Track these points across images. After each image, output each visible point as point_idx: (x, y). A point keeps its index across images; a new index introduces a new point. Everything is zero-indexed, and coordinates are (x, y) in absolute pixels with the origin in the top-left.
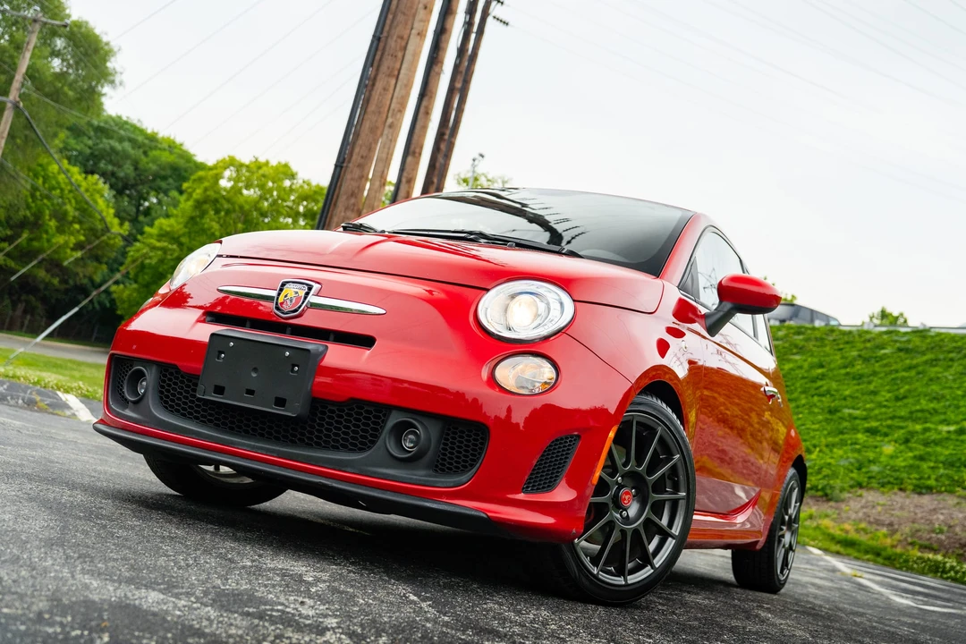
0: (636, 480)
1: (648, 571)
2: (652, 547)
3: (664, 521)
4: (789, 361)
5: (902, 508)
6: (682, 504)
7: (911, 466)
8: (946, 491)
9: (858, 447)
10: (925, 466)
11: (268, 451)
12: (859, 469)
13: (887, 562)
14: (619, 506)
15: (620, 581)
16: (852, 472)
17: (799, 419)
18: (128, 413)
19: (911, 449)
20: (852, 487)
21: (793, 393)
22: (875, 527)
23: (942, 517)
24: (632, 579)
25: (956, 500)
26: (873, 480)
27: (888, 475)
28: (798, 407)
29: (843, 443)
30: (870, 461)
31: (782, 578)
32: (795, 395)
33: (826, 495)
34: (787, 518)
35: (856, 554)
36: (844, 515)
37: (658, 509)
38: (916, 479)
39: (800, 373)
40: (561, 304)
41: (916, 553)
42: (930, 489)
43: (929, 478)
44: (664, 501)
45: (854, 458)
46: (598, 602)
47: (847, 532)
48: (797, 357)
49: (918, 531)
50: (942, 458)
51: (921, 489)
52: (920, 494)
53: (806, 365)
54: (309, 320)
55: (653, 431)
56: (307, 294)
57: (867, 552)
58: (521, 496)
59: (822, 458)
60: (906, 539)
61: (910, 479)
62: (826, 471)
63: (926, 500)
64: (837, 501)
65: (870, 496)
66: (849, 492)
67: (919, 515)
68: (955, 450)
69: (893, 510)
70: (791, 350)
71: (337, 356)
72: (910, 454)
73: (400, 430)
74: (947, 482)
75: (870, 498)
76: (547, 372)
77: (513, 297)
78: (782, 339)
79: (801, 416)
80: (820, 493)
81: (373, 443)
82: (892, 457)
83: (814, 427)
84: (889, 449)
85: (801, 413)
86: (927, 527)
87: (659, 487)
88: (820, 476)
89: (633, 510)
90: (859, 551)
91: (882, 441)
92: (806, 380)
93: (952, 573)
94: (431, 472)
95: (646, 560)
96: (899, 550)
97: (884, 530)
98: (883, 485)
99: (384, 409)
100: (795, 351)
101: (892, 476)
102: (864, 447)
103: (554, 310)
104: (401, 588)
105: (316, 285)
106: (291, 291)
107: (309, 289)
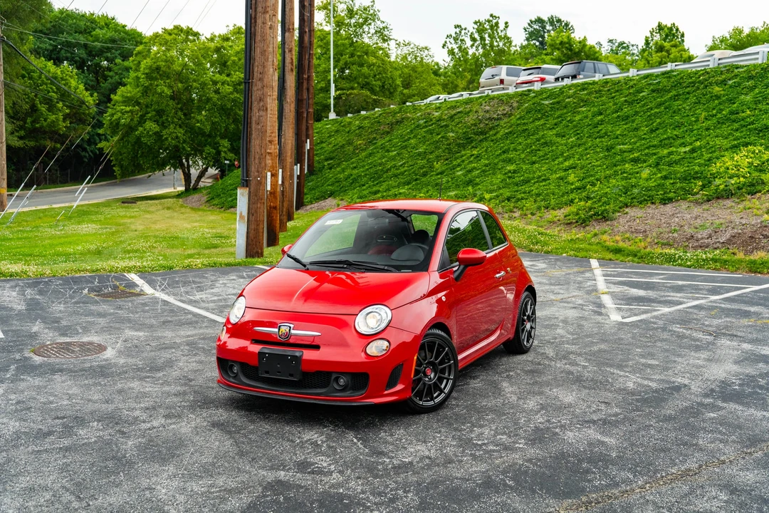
0: (431, 364)
1: (443, 395)
2: (443, 386)
3: (446, 375)
4: (578, 113)
5: (652, 218)
6: (453, 366)
7: (659, 185)
8: (681, 199)
9: (625, 175)
10: (668, 182)
11: (291, 392)
12: (625, 194)
13: (640, 261)
15: (432, 403)
16: (621, 196)
17: (587, 159)
18: (231, 380)
19: (660, 171)
20: (620, 208)
22: (635, 235)
23: (677, 220)
24: (437, 400)
25: (687, 204)
26: (635, 200)
27: (644, 195)
28: (586, 149)
29: (616, 173)
30: (632, 186)
31: (528, 346)
32: (584, 140)
33: (605, 217)
34: (526, 317)
35: (622, 258)
36: (616, 230)
37: (443, 371)
38: (661, 194)
39: (587, 121)
40: (386, 313)
41: (659, 250)
42: (670, 200)
43: (670, 191)
44: (445, 368)
45: (623, 185)
46: (424, 413)
47: (617, 242)
48: (584, 109)
49: (661, 233)
50: (678, 175)
51: (666, 201)
52: (665, 204)
53: (590, 114)
54: (291, 341)
55: (433, 343)
56: (290, 330)
57: (628, 255)
58: (386, 392)
59: (602, 189)
60: (654, 240)
61: (657, 195)
62: (604, 199)
63: (669, 208)
64: (611, 220)
65: (632, 212)
66: (619, 212)
67: (663, 221)
68: (688, 166)
69: (647, 220)
70: (579, 104)
71: (308, 355)
72: (659, 175)
73: (337, 380)
74: (682, 193)
75: (632, 214)
76: (386, 344)
77: (368, 315)
78: (571, 97)
80: (600, 217)
81: (329, 384)
82: (647, 180)
83: (596, 163)
84: (645, 173)
85: (589, 154)
86: (667, 230)
88: (601, 204)
89: (432, 376)
90: (623, 256)
91: (642, 167)
92: (590, 127)
93: (680, 261)
94: (351, 391)
95: (442, 391)
96: (648, 250)
97: (640, 236)
98: (641, 203)
99: (329, 374)
100: (582, 104)
101: (646, 195)
102: (630, 174)
103: (384, 316)
104: (351, 436)
105: (292, 326)
106: (284, 329)
107: (290, 327)
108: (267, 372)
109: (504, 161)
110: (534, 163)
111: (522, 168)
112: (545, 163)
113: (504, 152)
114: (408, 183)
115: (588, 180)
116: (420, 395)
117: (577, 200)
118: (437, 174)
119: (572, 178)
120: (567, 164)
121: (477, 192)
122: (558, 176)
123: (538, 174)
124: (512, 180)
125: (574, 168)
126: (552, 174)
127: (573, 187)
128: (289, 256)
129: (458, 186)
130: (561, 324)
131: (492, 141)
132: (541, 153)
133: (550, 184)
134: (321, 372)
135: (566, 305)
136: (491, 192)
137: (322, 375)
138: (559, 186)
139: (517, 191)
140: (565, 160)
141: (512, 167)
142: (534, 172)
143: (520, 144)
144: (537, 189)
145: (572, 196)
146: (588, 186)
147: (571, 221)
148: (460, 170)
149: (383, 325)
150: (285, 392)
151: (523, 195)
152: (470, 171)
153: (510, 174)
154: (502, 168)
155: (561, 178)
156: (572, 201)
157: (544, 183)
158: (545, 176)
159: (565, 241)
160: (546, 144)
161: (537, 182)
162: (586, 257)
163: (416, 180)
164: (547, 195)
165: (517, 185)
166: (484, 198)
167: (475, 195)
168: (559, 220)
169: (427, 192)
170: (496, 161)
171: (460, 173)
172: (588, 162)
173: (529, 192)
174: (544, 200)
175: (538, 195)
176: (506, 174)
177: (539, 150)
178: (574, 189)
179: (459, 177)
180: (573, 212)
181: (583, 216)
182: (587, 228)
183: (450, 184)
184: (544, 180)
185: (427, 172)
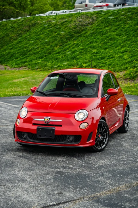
0: (101, 133)
1: (104, 145)
2: (104, 141)
3: (105, 137)
4: (127, 24)
6: (108, 134)
14: (99, 137)
15: (101, 148)
17: (133, 47)
18: (23, 140)
21: (130, 37)
24: (103, 147)
28: (132, 42)
31: (127, 129)
32: (130, 38)
34: (126, 118)
37: (104, 136)
39: (131, 28)
40: (86, 113)
44: (105, 134)
46: (98, 152)
48: (130, 22)
53: (133, 25)
54: (50, 124)
55: (102, 125)
56: (49, 119)
58: (87, 143)
70: (127, 19)
71: (57, 129)
73: (69, 138)
76: (87, 124)
77: (79, 113)
78: (123, 15)
79: (133, 46)
81: (66, 140)
85: (133, 45)
87: (104, 133)
89: (101, 137)
92: (133, 31)
94: (74, 142)
95: (104, 144)
99: (66, 135)
100: (129, 19)
103: (85, 114)
104: (75, 159)
105: (50, 118)
106: (47, 119)
107: (49, 118)
108: (40, 136)
109: (91, 47)
110: (106, 49)
111: (100, 51)
112: (112, 49)
113: (91, 43)
114: (42, 58)
115: (134, 58)
116: (96, 145)
117: (129, 68)
118: (57, 53)
119: (126, 57)
120: (123, 49)
121: (78, 63)
122: (119, 55)
123: (108, 54)
124: (96, 57)
125: (127, 52)
126: (115, 55)
127: (127, 61)
128: (38, 91)
129: (68, 60)
130: (135, 123)
131: (84, 37)
132: (109, 44)
133: (115, 59)
134: (62, 135)
135: (134, 115)
136: (86, 63)
137: (63, 136)
138: (120, 60)
139: (99, 63)
140: (122, 48)
141: (95, 51)
142: (107, 53)
143: (99, 39)
144: (109, 62)
145: (127, 66)
146: (134, 61)
147: (127, 78)
148: (69, 51)
149: (85, 117)
150: (47, 143)
151: (102, 65)
152: (74, 52)
153: (94, 54)
154: (90, 51)
155: (120, 57)
156: (127, 68)
157: (112, 59)
158: (112, 55)
159: (125, 87)
160: (111, 39)
161: (109, 58)
162: (136, 95)
163: (46, 56)
164: (114, 65)
165: (99, 60)
166: (83, 66)
167: (77, 65)
168: (121, 77)
169: (52, 62)
170: (87, 47)
171: (68, 53)
172: (133, 49)
173: (105, 64)
174: (113, 67)
175: (110, 65)
176: (92, 54)
177: (108, 42)
178: (127, 62)
179: (68, 55)
180: (128, 74)
181: (133, 75)
182: (135, 81)
183: (64, 58)
184: (112, 57)
185: (51, 52)
